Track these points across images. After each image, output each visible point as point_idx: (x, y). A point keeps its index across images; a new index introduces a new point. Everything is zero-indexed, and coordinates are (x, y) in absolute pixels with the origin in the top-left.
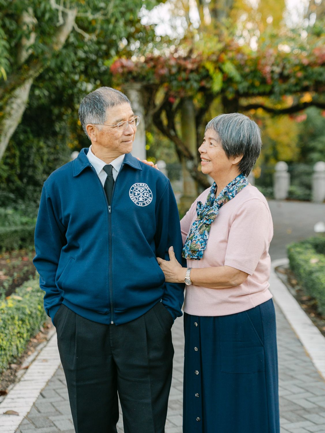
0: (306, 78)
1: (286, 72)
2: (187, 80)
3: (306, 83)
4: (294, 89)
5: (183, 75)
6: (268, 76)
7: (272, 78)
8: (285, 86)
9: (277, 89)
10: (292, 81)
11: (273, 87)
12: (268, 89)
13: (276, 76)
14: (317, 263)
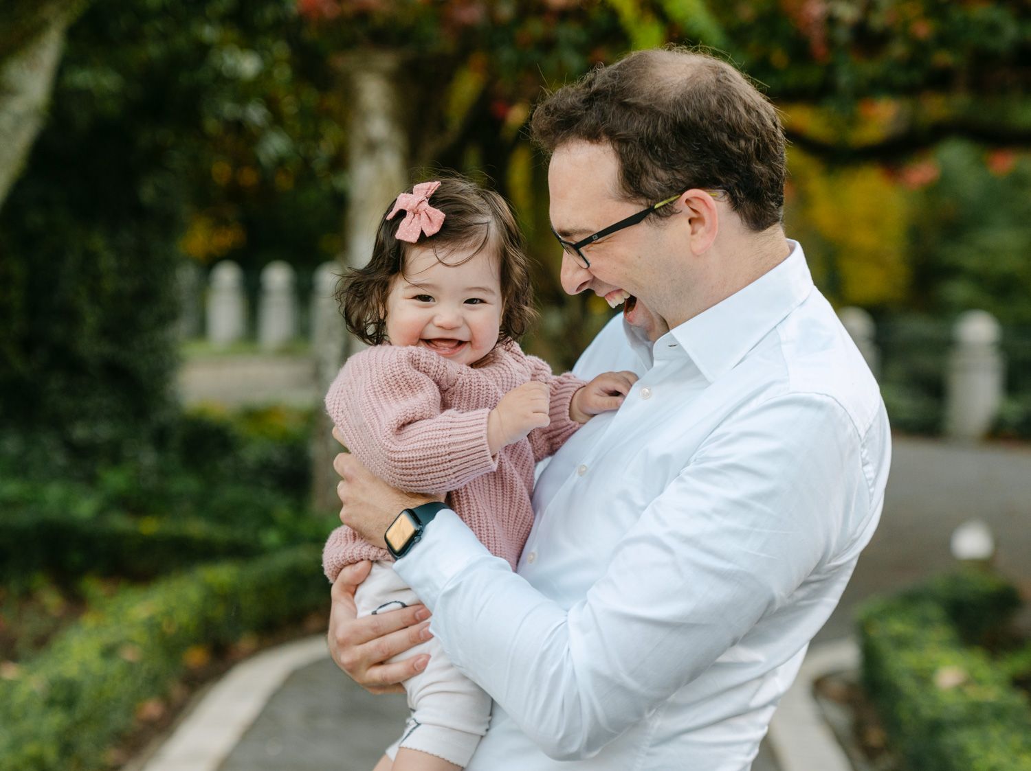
0: (943, 40)
1: (878, 21)
2: (548, 45)
3: (944, 58)
4: (901, 78)
5: (536, 28)
6: (816, 36)
7: (830, 43)
8: (871, 68)
9: (844, 79)
10: (898, 50)
11: (831, 69)
12: (813, 76)
13: (843, 35)
14: (959, 689)
